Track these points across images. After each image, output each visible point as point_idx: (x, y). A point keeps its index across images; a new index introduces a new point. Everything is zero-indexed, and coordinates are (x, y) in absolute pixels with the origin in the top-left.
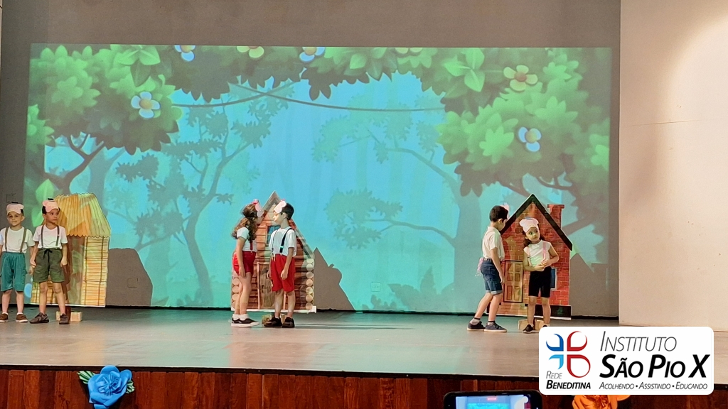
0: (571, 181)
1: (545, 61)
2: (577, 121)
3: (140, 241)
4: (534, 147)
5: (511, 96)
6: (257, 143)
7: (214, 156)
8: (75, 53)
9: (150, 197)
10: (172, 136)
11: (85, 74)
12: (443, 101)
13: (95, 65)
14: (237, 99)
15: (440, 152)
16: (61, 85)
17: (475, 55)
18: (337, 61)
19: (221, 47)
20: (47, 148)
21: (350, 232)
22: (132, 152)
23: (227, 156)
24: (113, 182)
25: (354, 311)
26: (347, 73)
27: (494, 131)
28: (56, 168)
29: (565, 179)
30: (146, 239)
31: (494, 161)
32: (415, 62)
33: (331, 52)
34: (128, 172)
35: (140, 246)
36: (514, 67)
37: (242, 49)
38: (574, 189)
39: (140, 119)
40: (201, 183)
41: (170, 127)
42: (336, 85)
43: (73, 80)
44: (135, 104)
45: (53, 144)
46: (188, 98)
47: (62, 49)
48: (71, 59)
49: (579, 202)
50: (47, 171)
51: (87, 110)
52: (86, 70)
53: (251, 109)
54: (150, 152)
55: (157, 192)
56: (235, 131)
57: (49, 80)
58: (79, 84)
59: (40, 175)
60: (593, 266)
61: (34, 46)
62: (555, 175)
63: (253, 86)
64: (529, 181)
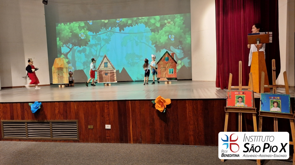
0: (182, 47)
1: (174, 18)
2: (183, 32)
3: (84, 67)
4: (173, 40)
5: (167, 27)
6: (108, 43)
7: (99, 47)
8: (66, 25)
9: (85, 57)
10: (89, 43)
11: (68, 29)
12: (151, 30)
13: (70, 27)
14: (103, 33)
15: (151, 42)
16: (63, 32)
17: (158, 17)
18: (125, 22)
19: (98, 21)
20: (62, 47)
21: (131, 63)
22: (80, 47)
23: (102, 46)
24: (77, 54)
25: (133, 81)
26: (128, 25)
27: (163, 36)
28: (64, 52)
29: (181, 47)
31: (163, 44)
32: (143, 21)
33: (124, 20)
34: (80, 52)
35: (84, 69)
36: (167, 20)
37: (103, 21)
38: (183, 49)
39: (81, 39)
40: (96, 53)
41: (88, 40)
42: (125, 28)
43: (66, 31)
44: (80, 36)
45: (63, 46)
46: (91, 33)
47: (63, 24)
48: (65, 26)
49: (184, 52)
50: (62, 52)
51: (69, 38)
52: (69, 28)
53: (106, 35)
54: (84, 47)
55: (86, 56)
56: (103, 40)
57: (60, 31)
58: (67, 32)
59: (61, 54)
60: (188, 67)
61: (56, 24)
62: (178, 46)
63: (106, 29)
64: (172, 48)
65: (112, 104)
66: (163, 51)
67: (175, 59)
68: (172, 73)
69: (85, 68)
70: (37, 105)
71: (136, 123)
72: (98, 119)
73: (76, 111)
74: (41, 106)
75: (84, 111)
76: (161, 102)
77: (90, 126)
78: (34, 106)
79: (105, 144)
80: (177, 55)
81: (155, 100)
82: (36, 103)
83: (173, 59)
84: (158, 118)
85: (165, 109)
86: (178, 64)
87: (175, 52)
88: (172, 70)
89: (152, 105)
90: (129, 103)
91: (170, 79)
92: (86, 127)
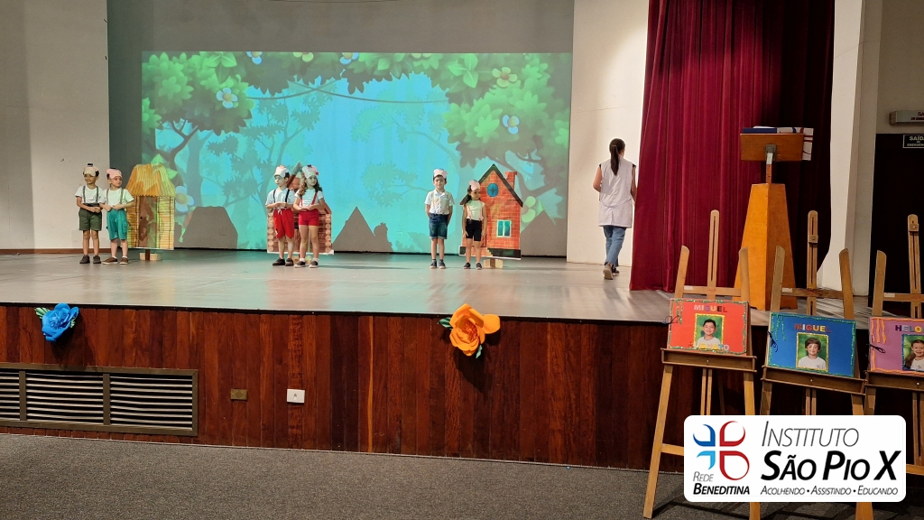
0: (541, 156)
1: (522, 64)
2: (546, 110)
3: (227, 200)
4: (514, 131)
5: (498, 91)
6: (310, 127)
7: (279, 137)
8: (174, 58)
9: (233, 168)
10: (248, 122)
11: (182, 74)
12: (447, 95)
13: (189, 67)
14: (295, 93)
15: (446, 134)
16: (164, 82)
17: (471, 59)
18: (368, 64)
19: (282, 53)
20: (157, 131)
21: (380, 194)
22: (218, 134)
23: (289, 136)
24: (206, 156)
26: (375, 73)
28: (164, 146)
29: (536, 154)
30: (231, 199)
31: (485, 141)
32: (426, 65)
33: (364, 57)
34: (216, 149)
35: (227, 203)
36: (500, 69)
37: (297, 54)
38: (542, 162)
39: (223, 109)
40: (270, 157)
41: (245, 115)
42: (368, 82)
43: (173, 79)
44: (219, 96)
45: (161, 128)
46: (258, 93)
47: (164, 56)
48: (171, 63)
49: (546, 172)
50: (158, 147)
51: (185, 102)
52: (182, 71)
53: (305, 101)
54: (232, 133)
55: (238, 164)
56: (293, 118)
57: (156, 79)
58: (178, 82)
59: (153, 151)
60: (555, 219)
61: (144, 53)
62: (529, 152)
63: (306, 83)
64: (510, 156)
65: (314, 323)
66: (484, 165)
67: (517, 189)
68: (507, 234)
69: (230, 201)
70: (65, 314)
71: (385, 387)
72: (265, 372)
73: (193, 340)
74: (78, 319)
75: (220, 341)
76: (469, 324)
77: (236, 391)
78: (54, 318)
79: (283, 452)
80: (525, 180)
81: (451, 316)
82: (60, 309)
83: (511, 190)
84: (457, 374)
85: (481, 348)
86: (527, 209)
87: (519, 171)
88: (507, 224)
89: (440, 333)
90: (368, 321)
91: (498, 252)
92: (225, 393)
